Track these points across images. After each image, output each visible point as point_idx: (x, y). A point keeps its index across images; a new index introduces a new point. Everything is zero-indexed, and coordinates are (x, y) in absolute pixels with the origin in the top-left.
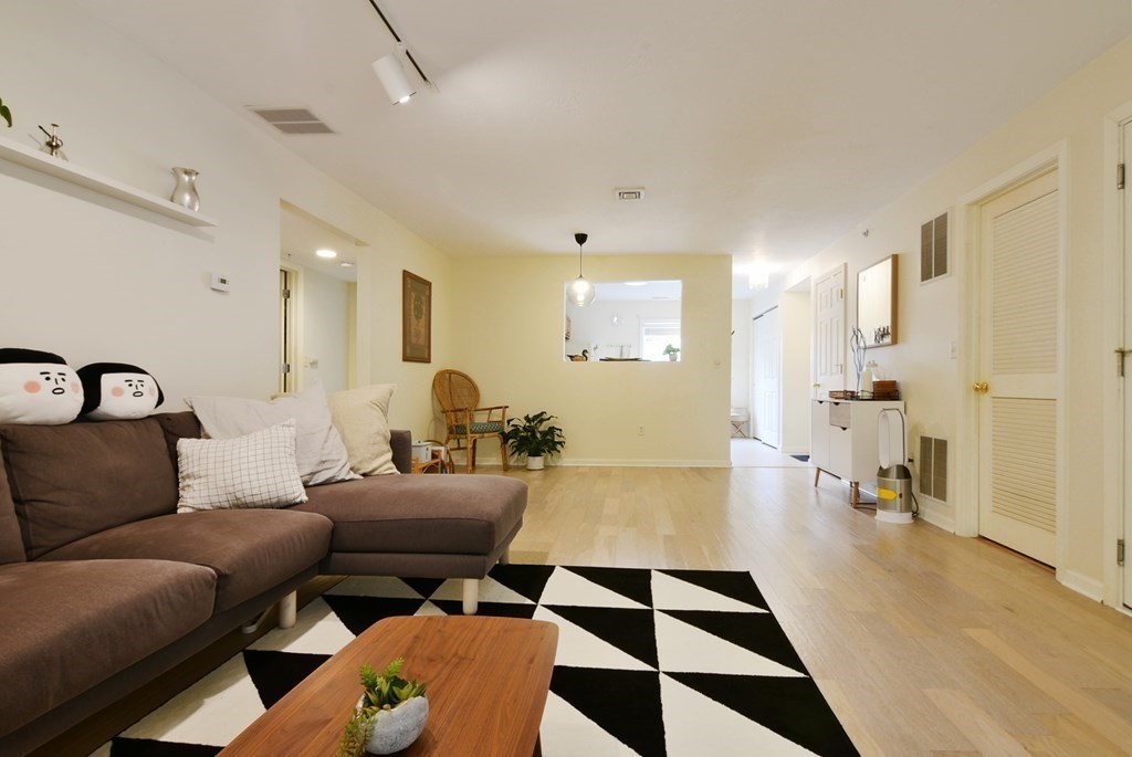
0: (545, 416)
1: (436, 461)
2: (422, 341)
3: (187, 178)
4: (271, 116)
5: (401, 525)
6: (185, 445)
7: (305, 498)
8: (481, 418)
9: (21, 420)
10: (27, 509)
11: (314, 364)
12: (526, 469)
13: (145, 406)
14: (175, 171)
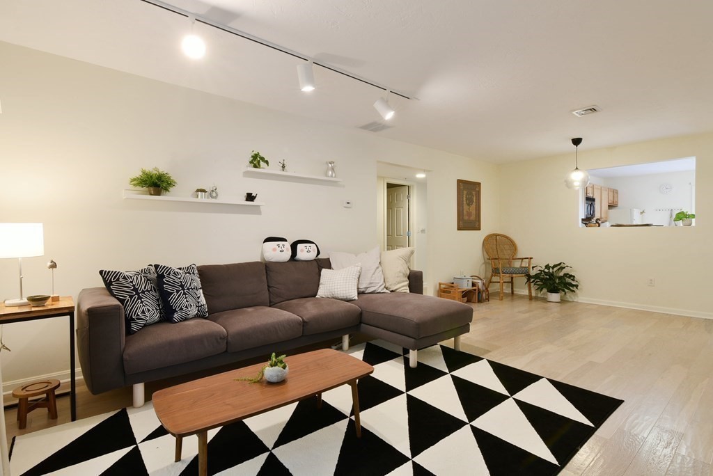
0: (562, 265)
1: (474, 288)
2: (473, 218)
3: (330, 165)
4: (365, 127)
5: (391, 318)
6: (324, 271)
7: (356, 298)
8: (517, 264)
9: (272, 260)
10: (271, 289)
11: (423, 231)
12: (545, 300)
13: (312, 255)
14: (327, 163)
